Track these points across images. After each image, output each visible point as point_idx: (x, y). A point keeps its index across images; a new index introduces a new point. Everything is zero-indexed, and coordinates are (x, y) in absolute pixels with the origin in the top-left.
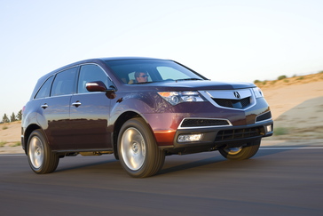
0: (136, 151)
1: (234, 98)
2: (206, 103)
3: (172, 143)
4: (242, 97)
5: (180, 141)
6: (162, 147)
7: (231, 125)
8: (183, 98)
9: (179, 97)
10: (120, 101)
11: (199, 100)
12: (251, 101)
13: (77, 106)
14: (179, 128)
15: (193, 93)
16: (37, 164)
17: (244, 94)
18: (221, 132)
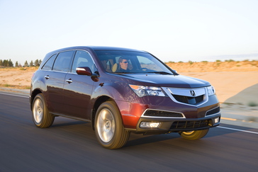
0: (108, 127)
1: (190, 95)
2: (167, 98)
3: (135, 127)
4: (197, 95)
5: (141, 126)
6: (128, 129)
7: (184, 117)
8: (148, 92)
9: (145, 91)
10: (101, 85)
11: (162, 94)
12: (204, 98)
13: (69, 82)
14: (142, 116)
15: (157, 89)
16: (38, 119)
17: (198, 93)
18: (176, 122)
